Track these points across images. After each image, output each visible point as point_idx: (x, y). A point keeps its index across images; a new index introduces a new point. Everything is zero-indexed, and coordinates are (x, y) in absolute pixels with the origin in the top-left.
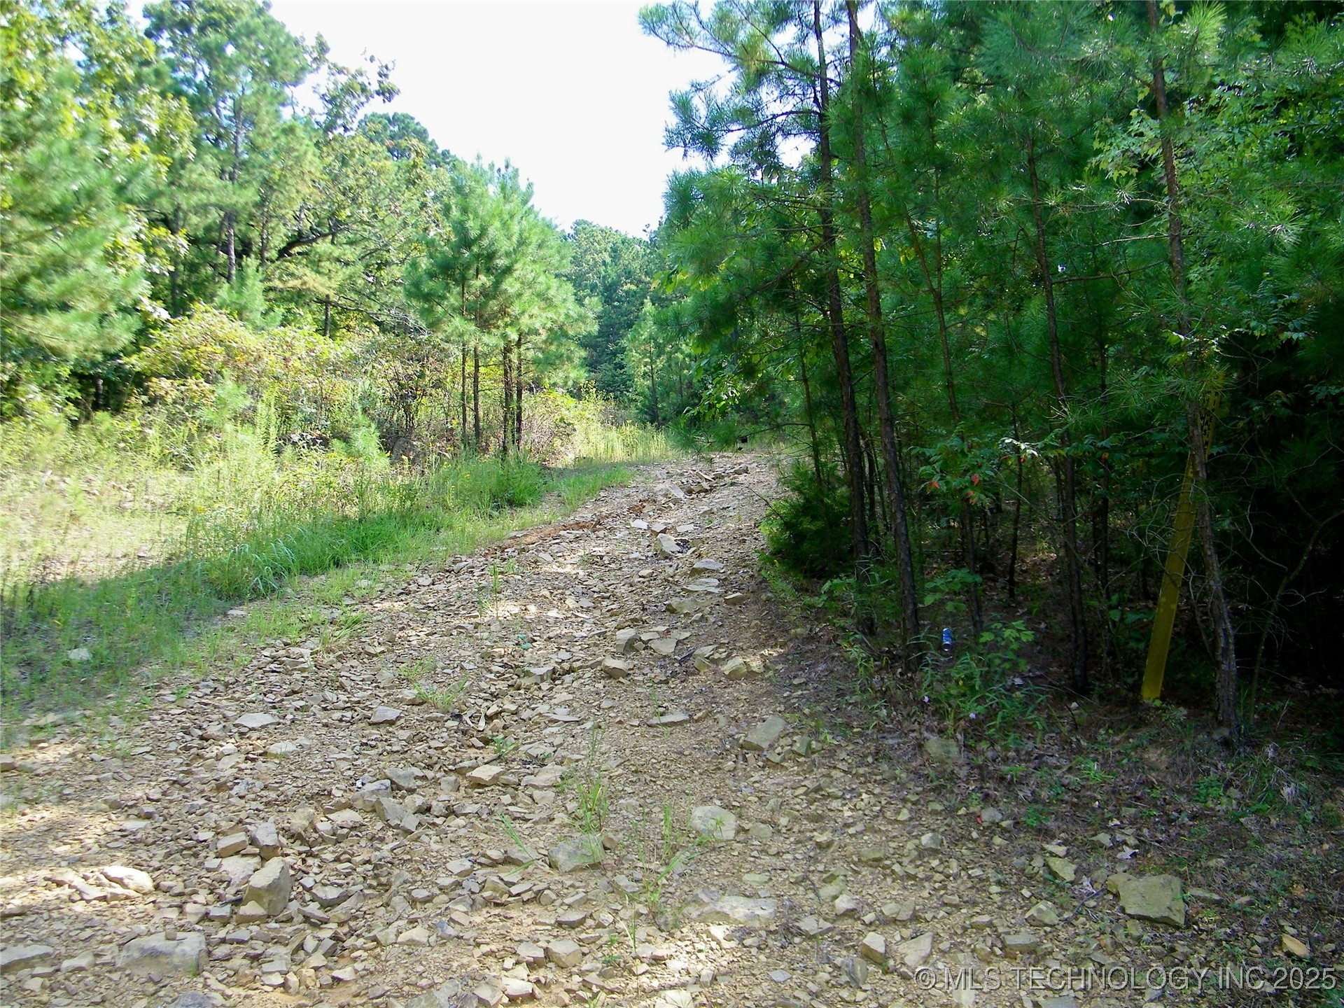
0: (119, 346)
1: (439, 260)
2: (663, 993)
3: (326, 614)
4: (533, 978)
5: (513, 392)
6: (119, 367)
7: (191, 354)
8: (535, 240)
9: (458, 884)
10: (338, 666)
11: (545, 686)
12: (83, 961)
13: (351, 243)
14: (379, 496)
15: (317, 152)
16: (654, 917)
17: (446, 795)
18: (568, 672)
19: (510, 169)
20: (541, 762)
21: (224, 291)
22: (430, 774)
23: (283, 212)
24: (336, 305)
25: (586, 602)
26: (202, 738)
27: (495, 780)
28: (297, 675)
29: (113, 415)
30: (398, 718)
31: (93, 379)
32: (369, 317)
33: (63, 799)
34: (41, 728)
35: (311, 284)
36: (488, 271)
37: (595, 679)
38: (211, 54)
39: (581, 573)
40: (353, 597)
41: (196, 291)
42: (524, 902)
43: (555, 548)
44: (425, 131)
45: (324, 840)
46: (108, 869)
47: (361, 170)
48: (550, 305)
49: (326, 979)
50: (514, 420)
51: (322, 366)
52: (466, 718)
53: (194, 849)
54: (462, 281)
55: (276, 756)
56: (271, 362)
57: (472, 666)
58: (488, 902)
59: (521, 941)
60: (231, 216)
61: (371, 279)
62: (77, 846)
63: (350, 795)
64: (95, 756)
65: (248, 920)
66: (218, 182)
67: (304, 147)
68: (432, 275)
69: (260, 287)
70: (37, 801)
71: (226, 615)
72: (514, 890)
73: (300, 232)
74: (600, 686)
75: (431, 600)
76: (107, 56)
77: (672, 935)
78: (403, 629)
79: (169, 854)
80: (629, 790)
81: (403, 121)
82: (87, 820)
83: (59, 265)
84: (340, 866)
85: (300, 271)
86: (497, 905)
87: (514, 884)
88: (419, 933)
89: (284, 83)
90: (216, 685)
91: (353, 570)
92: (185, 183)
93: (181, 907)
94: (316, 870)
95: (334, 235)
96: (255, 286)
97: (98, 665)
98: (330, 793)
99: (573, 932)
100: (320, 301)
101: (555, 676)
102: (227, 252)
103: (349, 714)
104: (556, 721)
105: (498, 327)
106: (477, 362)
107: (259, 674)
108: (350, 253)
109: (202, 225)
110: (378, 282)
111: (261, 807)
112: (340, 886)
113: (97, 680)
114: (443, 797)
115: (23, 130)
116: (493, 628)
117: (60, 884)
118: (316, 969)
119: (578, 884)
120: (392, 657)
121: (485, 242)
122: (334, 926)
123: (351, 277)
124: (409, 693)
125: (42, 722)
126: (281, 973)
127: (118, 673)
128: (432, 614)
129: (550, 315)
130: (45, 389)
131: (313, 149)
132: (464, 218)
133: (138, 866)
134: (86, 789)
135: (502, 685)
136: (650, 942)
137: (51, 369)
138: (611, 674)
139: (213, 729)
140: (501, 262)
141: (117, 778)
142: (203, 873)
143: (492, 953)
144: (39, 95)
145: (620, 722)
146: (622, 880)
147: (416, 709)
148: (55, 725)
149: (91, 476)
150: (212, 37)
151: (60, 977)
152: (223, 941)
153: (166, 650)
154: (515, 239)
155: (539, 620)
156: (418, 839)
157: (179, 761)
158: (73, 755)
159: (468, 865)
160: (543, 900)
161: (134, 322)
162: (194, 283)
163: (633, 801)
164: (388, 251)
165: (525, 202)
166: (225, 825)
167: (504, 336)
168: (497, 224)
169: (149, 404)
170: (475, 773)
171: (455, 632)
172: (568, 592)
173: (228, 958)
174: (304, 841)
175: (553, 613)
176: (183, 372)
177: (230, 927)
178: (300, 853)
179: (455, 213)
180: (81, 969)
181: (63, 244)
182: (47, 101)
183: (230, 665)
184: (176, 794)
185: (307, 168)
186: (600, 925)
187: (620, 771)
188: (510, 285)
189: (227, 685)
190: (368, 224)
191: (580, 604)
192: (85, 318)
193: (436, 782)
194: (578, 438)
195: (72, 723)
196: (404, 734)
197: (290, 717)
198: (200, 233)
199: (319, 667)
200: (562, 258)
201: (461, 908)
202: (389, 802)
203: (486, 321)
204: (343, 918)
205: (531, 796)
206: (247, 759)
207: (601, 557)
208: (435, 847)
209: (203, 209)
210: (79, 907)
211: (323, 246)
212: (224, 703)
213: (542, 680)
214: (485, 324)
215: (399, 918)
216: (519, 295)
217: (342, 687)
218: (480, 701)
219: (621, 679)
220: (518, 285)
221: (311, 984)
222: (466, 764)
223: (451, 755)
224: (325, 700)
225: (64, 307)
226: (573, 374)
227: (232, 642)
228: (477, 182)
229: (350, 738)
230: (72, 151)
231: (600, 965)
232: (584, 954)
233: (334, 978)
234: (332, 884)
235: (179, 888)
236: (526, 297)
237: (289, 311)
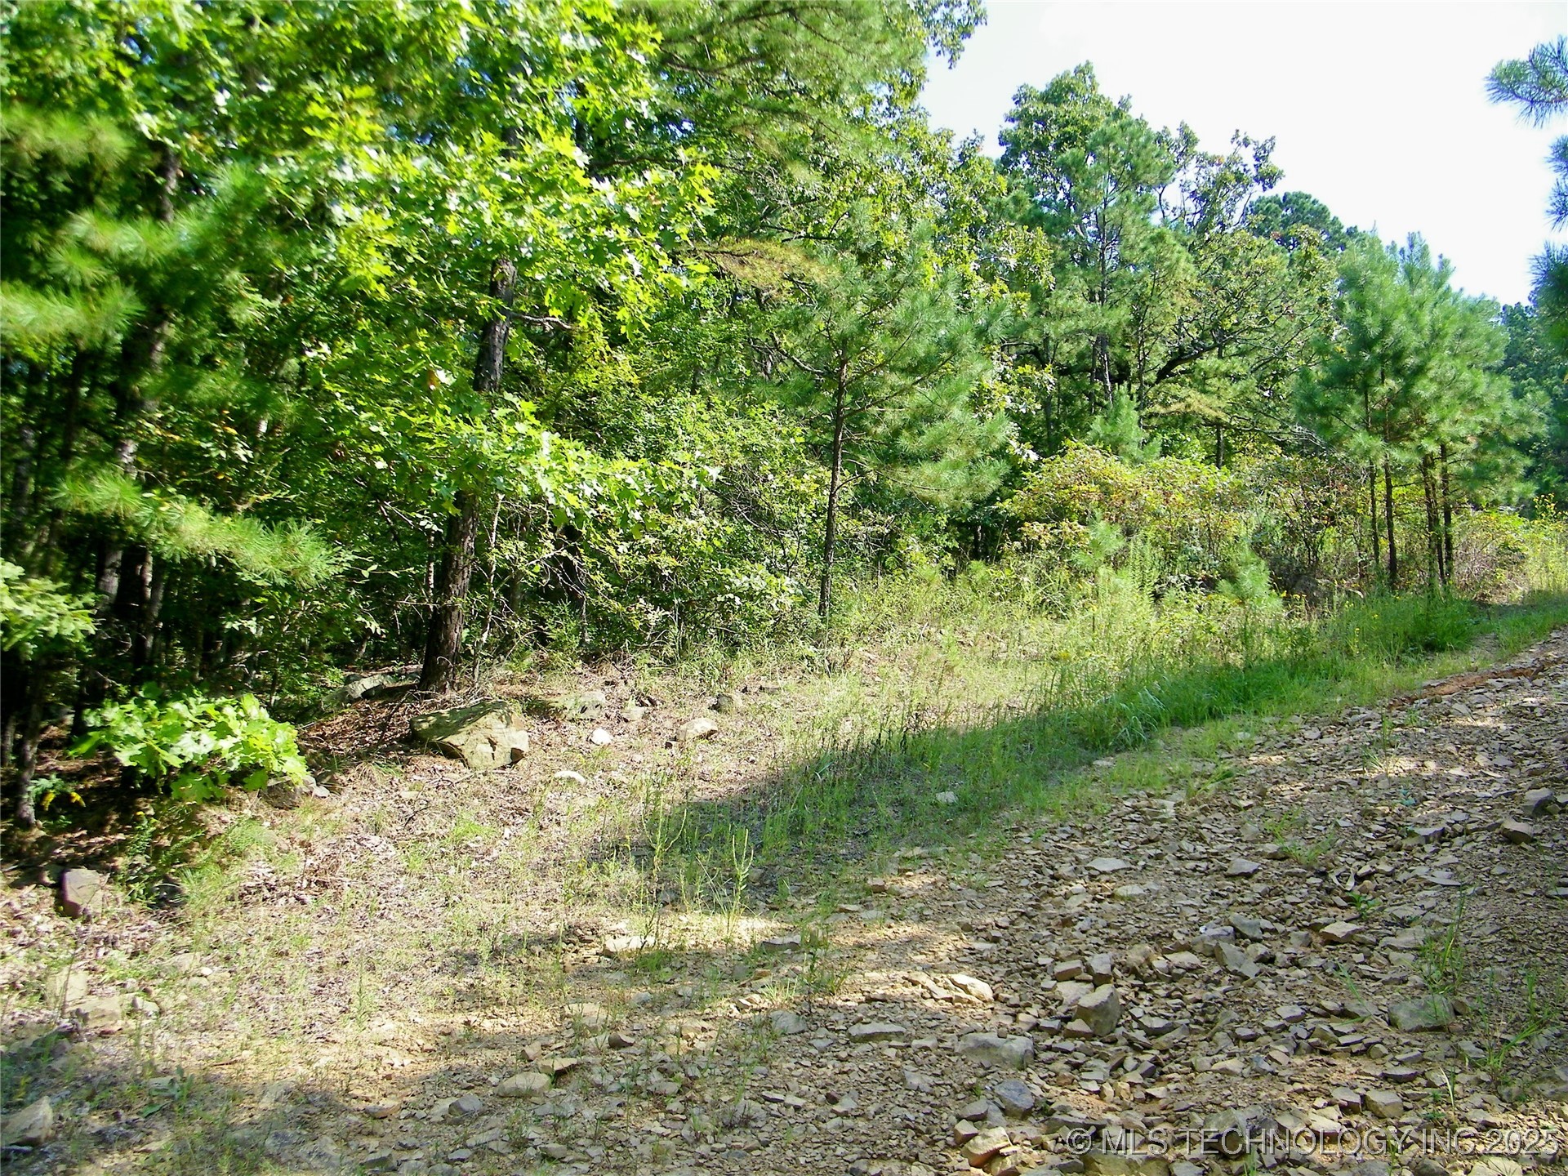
0: (988, 492)
1: (1335, 367)
2: (1486, 1158)
3: (1197, 767)
4: (1343, 1119)
5: (1438, 515)
6: (995, 513)
7: (1065, 494)
8: (1452, 330)
9: (1285, 1028)
10: (1201, 818)
11: (1429, 848)
12: (929, 1042)
13: (1242, 353)
14: (1267, 642)
15: (1192, 258)
16: (1495, 1085)
17: (1294, 947)
18: (1461, 834)
19: (1416, 249)
20: (1404, 923)
21: (1097, 424)
22: (1280, 927)
23: (1159, 329)
24: (1228, 427)
25: (1502, 760)
26: (1052, 877)
27: (1349, 937)
28: (1156, 825)
29: (987, 564)
30: (1256, 871)
31: (973, 525)
32: (1267, 437)
33: (923, 918)
34: (907, 859)
35: (1195, 406)
36: (1398, 373)
37: (1492, 843)
38: (1069, 170)
39: (1503, 727)
40: (1229, 751)
41: (1071, 425)
42: (1353, 1054)
43: (1475, 699)
44: (1324, 209)
45: (1159, 978)
46: (954, 976)
47: (1245, 269)
48: (1482, 406)
49: (1140, 1094)
50: (1442, 549)
51: (1206, 498)
52: (1333, 877)
53: (1032, 971)
54: (1365, 389)
55: (1122, 898)
56: (1150, 497)
57: (1347, 823)
58: (1313, 1048)
59: (1338, 1085)
60: (1103, 340)
61: (1266, 394)
62: (932, 957)
63: (1190, 939)
64: (952, 884)
65: (1074, 1035)
66: (1086, 305)
67: (1176, 255)
68: (1327, 384)
69: (1135, 415)
70: (901, 918)
71: (1090, 765)
72: (1343, 1040)
73: (1181, 348)
74: (1496, 851)
75: (1314, 754)
76: (962, 202)
77: (1515, 1108)
78: (1277, 783)
79: (1009, 973)
80: (1500, 959)
81: (1296, 202)
82: (941, 936)
83: (927, 416)
84: (1170, 1002)
85: (1183, 392)
86: (1323, 1053)
87: (1343, 1034)
88: (1234, 1064)
89: (1150, 187)
90: (1073, 831)
91: (1230, 721)
92: (1052, 310)
93: (1014, 1016)
94: (1146, 1002)
95: (1221, 348)
96: (1130, 414)
97: (962, 807)
98: (1171, 936)
99: (1398, 1087)
100: (1209, 423)
101: (1442, 837)
102: (1103, 379)
103: (1204, 865)
104: (1435, 884)
105: (1412, 440)
106: (1388, 482)
107: (1118, 822)
108: (1238, 366)
109: (1074, 352)
110: (1275, 395)
111: (1102, 942)
112: (1167, 1018)
113: (961, 821)
114: (1289, 949)
115: (889, 290)
116: (1380, 785)
117: (914, 984)
118: (1132, 1085)
119: (1414, 1043)
120: (1261, 811)
121: (1389, 340)
122: (1156, 1052)
123: (1242, 393)
124: (1271, 847)
125: (910, 854)
126: (1098, 1082)
127: (981, 815)
128: (1312, 769)
129: (1480, 418)
130: (925, 540)
131: (1185, 254)
132: (1360, 315)
133: (982, 978)
134: (944, 911)
135: (1380, 846)
136: (1485, 1109)
137: (929, 519)
138: (1512, 838)
139: (1065, 870)
140: (1411, 361)
141: (971, 905)
142: (1039, 991)
143: (1304, 1091)
144: (903, 254)
145: (1511, 890)
146: (1467, 1045)
147: (1276, 863)
148: (920, 857)
149: (966, 628)
150: (1068, 153)
151: (911, 1051)
152: (1049, 1048)
153: (1027, 795)
154: (1427, 331)
155: (1437, 778)
156: (1253, 985)
157: (1029, 896)
158: (934, 883)
159: (1298, 1011)
160: (1373, 1053)
161: (1003, 467)
162: (1070, 417)
163: (1502, 970)
164: (1285, 359)
165: (1439, 285)
166: (1063, 953)
167: (1420, 450)
168: (1402, 317)
169: (1024, 550)
170: (1327, 929)
171: (1335, 788)
172: (1479, 748)
173: (1051, 1061)
174: (1138, 977)
175: (1457, 771)
176: (1059, 513)
177: (1057, 1038)
178: (1133, 986)
179: (1349, 310)
180: (926, 1048)
181: (930, 393)
182: (909, 258)
183: (1091, 813)
184: (1023, 925)
185: (1181, 276)
186: (1431, 1085)
187: (1494, 938)
188: (1424, 389)
189: (1084, 831)
190: (1260, 330)
191: (1495, 761)
192: (955, 466)
193: (1286, 935)
194: (1532, 566)
195: (936, 858)
196: (1261, 887)
197: (1142, 863)
198: (1073, 362)
199: (1180, 818)
200: (1494, 346)
201: (1283, 1048)
202: (1228, 948)
203: (1398, 432)
204: (1165, 1046)
205: (1387, 957)
206: (1094, 899)
207: (1532, 709)
208: (1268, 992)
209: (1073, 336)
210: (929, 1003)
211: (1209, 361)
212: (1079, 847)
213: (1428, 842)
214: (1394, 434)
215: (1220, 1052)
216: (1437, 398)
217: (1201, 839)
218: (1350, 860)
219: (1524, 845)
220: (1434, 388)
221: (1125, 1097)
222: (1322, 920)
223: (1308, 912)
224: (1181, 850)
225: (935, 457)
226: (1518, 488)
227: (1093, 791)
228: (1374, 270)
229: (1201, 888)
230: (933, 302)
231: (1420, 1120)
232: (1406, 1109)
233: (1147, 1094)
234: (1160, 1015)
235: (1015, 999)
236: (1446, 400)
237: (1174, 437)
